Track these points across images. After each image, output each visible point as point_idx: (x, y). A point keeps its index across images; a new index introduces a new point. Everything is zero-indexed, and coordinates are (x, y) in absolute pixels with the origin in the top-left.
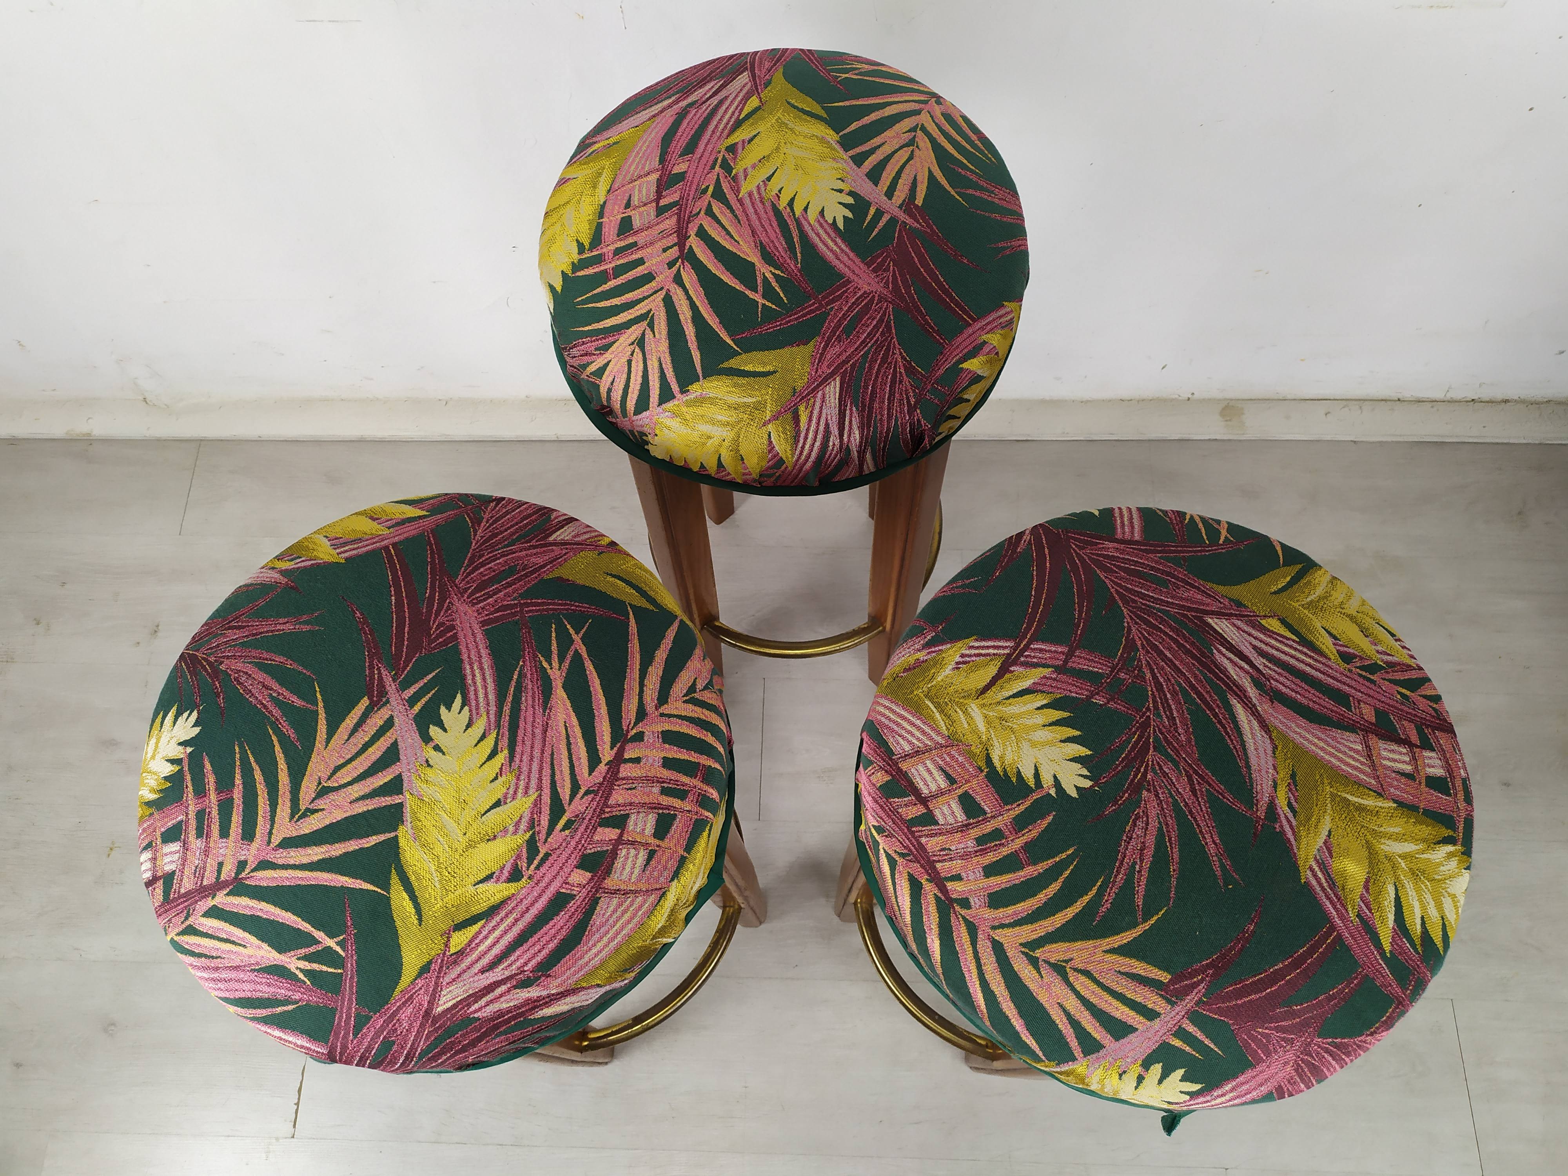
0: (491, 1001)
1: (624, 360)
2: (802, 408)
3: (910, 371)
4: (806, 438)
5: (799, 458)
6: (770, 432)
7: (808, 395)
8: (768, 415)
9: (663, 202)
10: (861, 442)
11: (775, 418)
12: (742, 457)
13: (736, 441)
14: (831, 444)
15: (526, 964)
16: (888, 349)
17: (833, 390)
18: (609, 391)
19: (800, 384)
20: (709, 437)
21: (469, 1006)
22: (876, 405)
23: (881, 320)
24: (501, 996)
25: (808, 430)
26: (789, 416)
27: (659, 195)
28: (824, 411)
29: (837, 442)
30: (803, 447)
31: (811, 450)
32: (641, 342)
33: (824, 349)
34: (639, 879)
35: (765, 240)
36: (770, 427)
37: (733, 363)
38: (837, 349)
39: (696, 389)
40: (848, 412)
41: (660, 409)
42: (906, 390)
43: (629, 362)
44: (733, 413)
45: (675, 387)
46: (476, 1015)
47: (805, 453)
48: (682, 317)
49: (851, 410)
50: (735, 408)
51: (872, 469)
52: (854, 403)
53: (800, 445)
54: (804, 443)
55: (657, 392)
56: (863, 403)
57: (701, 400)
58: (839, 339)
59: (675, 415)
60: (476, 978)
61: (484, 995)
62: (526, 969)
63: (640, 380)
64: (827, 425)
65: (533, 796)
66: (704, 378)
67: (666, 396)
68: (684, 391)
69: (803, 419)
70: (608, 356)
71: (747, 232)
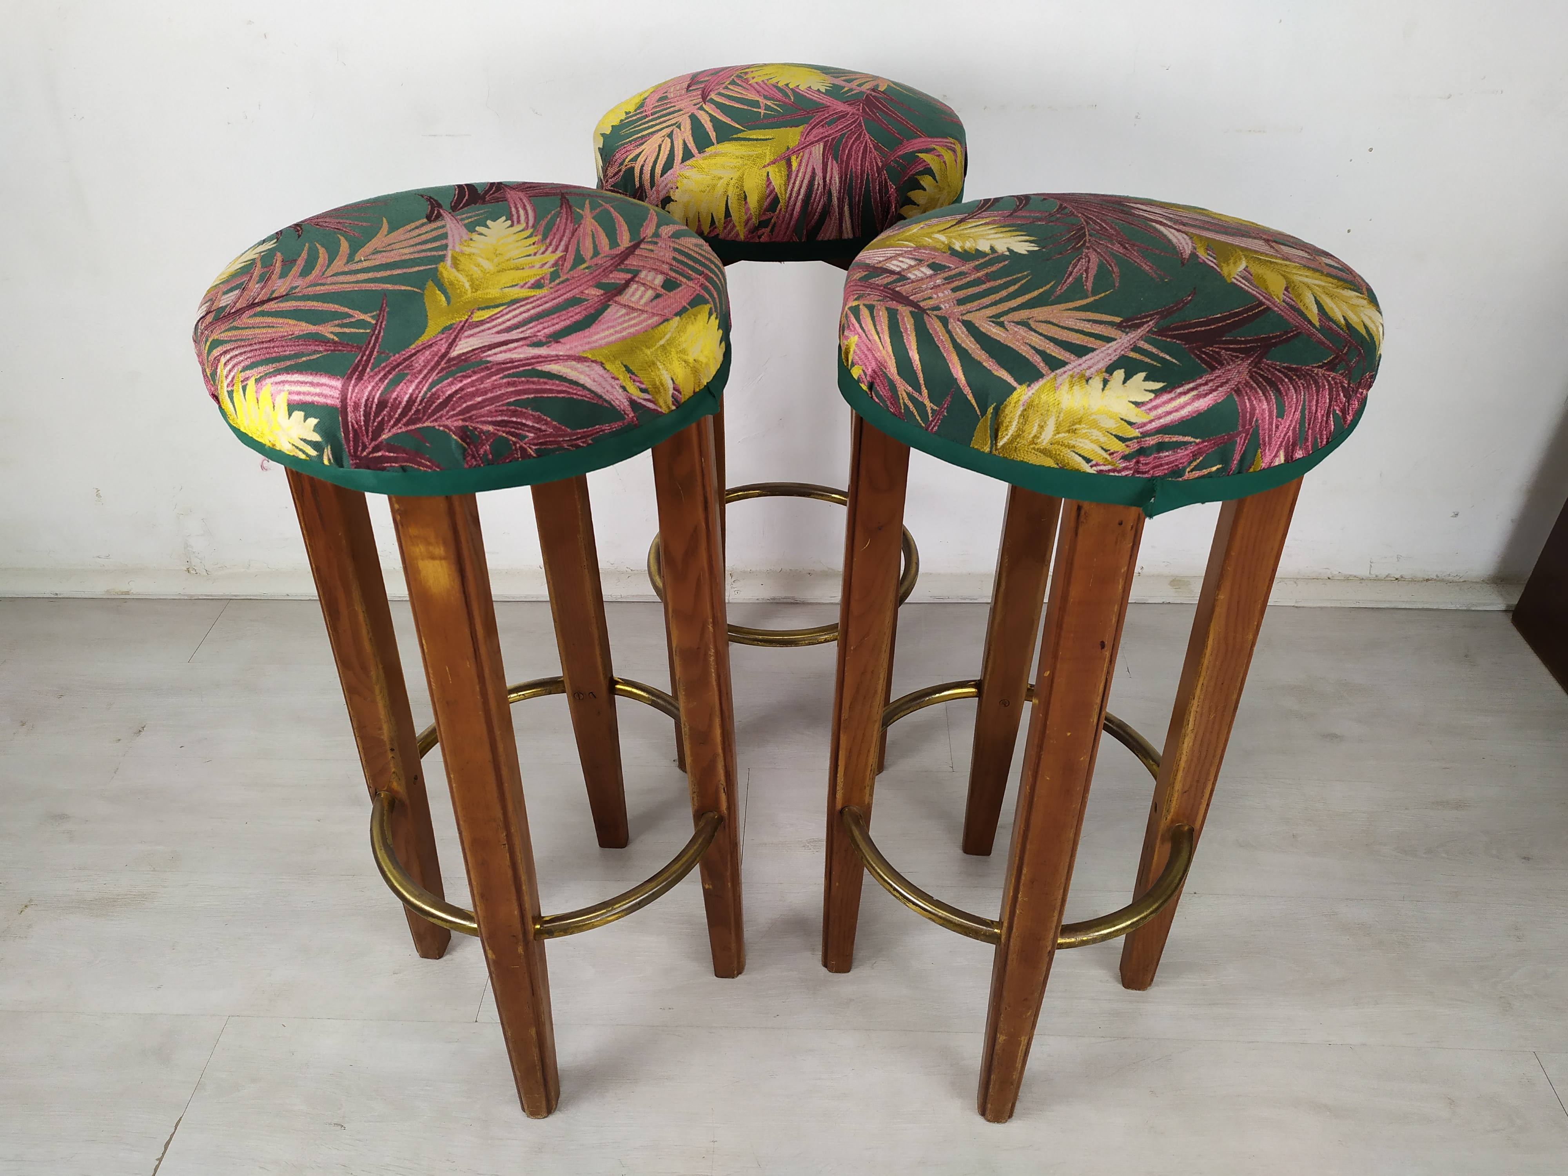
0: (505, 352)
1: (657, 145)
2: (793, 158)
3: (876, 147)
4: (797, 176)
5: (791, 194)
6: (768, 173)
7: (799, 150)
8: (768, 161)
9: (691, 88)
10: (840, 187)
11: (773, 163)
12: (745, 195)
13: (741, 179)
14: (816, 183)
15: (539, 331)
16: (860, 135)
17: (818, 150)
18: (643, 166)
19: (791, 146)
20: (720, 178)
21: (484, 352)
22: (852, 162)
23: (854, 122)
24: (515, 348)
25: (798, 171)
26: (783, 162)
27: (689, 86)
28: (811, 160)
29: (821, 182)
30: (794, 183)
31: (800, 187)
32: (670, 136)
33: (811, 129)
34: (646, 304)
35: (766, 93)
36: (769, 169)
37: (740, 135)
38: (821, 130)
39: (710, 150)
40: (829, 163)
41: (682, 165)
42: (875, 157)
43: (660, 146)
44: (739, 160)
45: (694, 151)
46: (488, 359)
47: (796, 189)
48: (703, 122)
49: (832, 162)
50: (741, 158)
51: (851, 236)
52: (835, 158)
53: (792, 181)
54: (795, 180)
55: (681, 156)
56: (841, 159)
57: (716, 154)
58: (823, 126)
59: (692, 167)
60: (493, 336)
61: (500, 346)
62: (539, 334)
63: (667, 152)
64: (814, 169)
65: (559, 254)
66: (718, 143)
67: (687, 155)
68: (701, 150)
69: (795, 165)
70: (643, 147)
71: (754, 92)
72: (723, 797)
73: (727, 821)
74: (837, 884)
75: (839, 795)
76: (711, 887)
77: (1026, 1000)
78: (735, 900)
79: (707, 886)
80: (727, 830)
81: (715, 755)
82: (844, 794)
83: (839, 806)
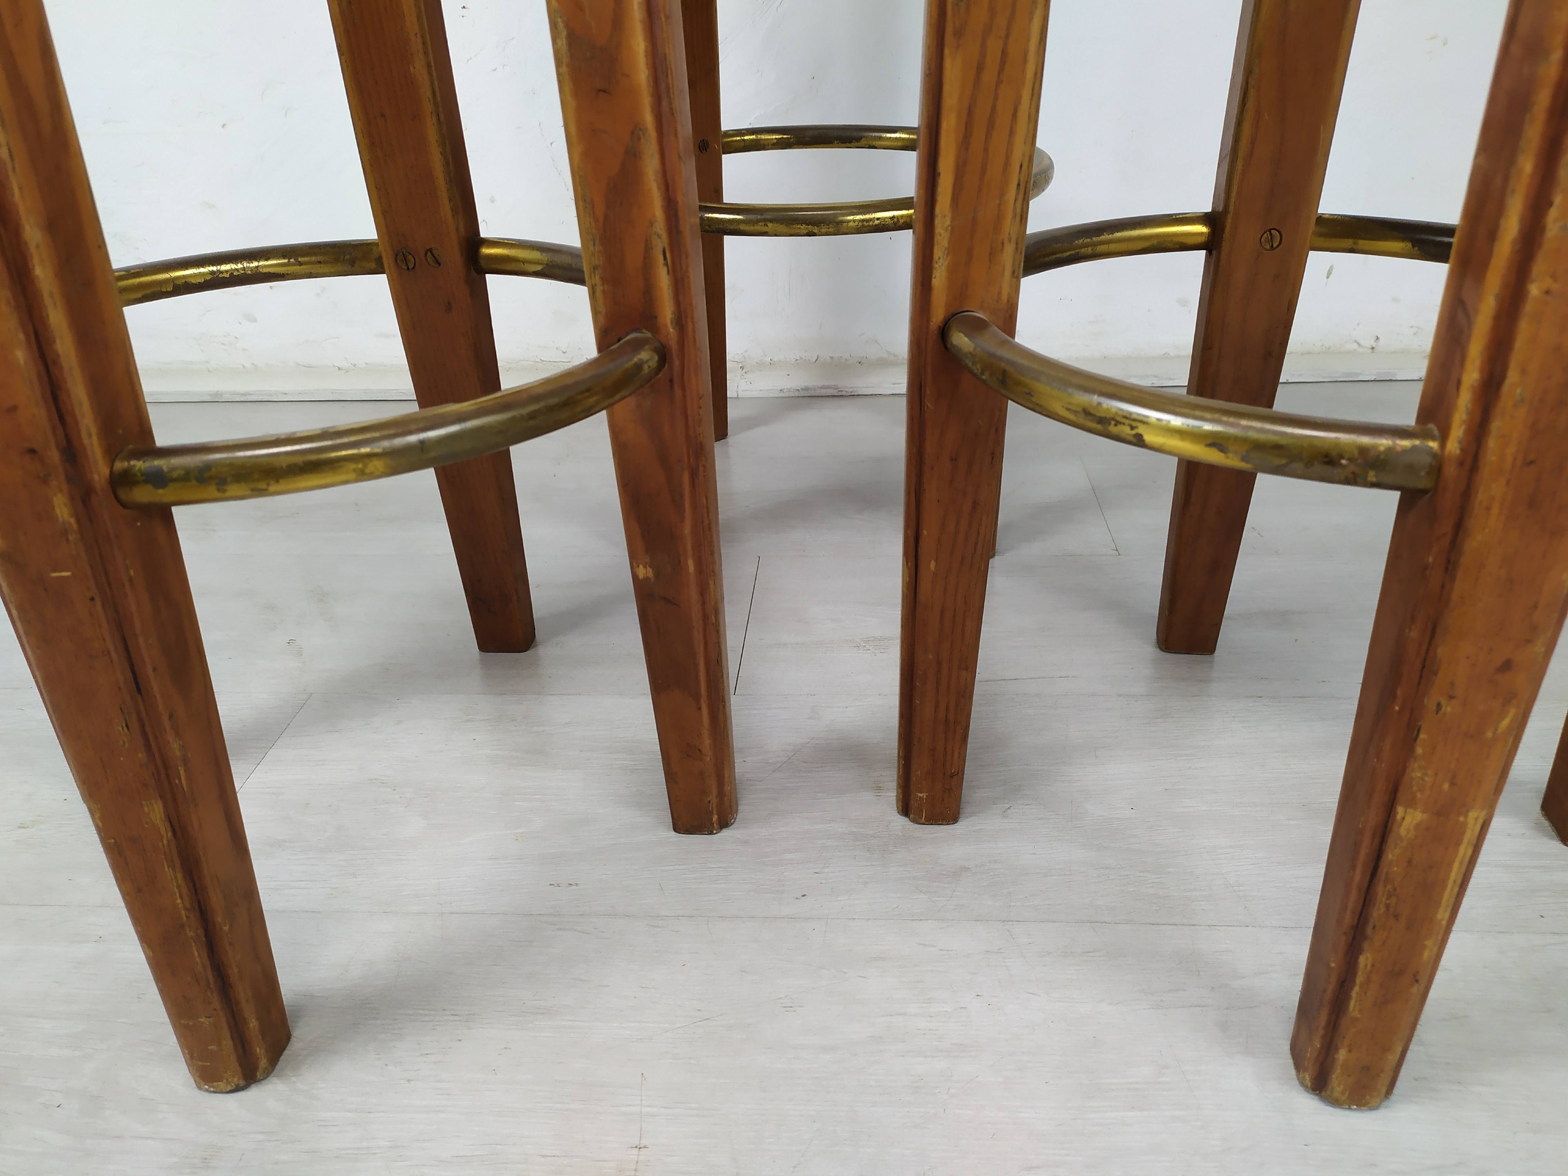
72: (663, 280)
73: (677, 362)
74: (933, 565)
75: (939, 278)
76: (650, 573)
77: (1507, 666)
78: (705, 617)
79: (642, 572)
80: (678, 391)
81: (637, 132)
82: (953, 270)
83: (938, 315)
